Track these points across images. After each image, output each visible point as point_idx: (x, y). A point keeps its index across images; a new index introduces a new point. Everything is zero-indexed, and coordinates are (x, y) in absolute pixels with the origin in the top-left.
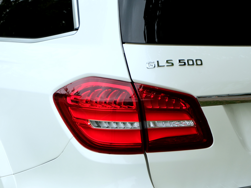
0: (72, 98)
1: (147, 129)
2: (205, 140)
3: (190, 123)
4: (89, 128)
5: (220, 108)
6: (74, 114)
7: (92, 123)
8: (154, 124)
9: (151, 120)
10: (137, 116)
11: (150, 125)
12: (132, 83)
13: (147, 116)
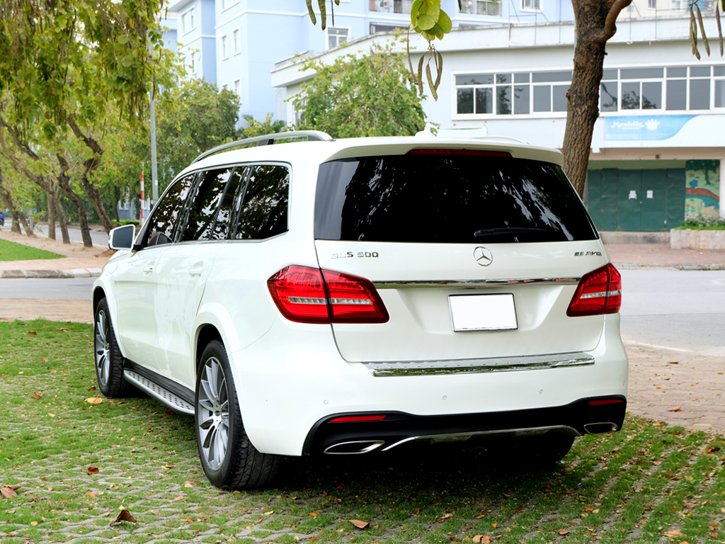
0: (280, 282)
1: (332, 305)
2: (383, 317)
3: (368, 302)
4: (289, 303)
5: (394, 291)
6: (279, 293)
7: (291, 299)
8: (338, 301)
9: (335, 297)
10: (323, 294)
11: (334, 302)
12: (320, 269)
13: (331, 294)
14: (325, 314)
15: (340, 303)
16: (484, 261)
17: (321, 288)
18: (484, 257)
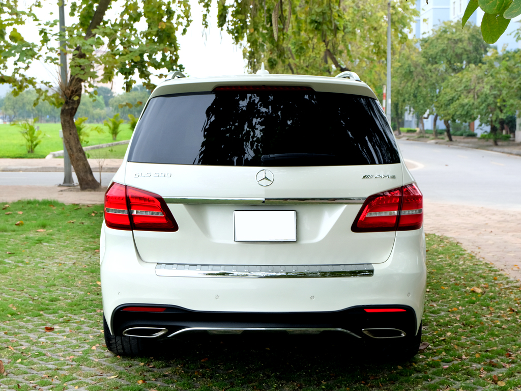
2: (173, 227)
3: (160, 214)
5: (181, 206)
9: (135, 209)
10: (126, 206)
11: (133, 213)
12: (125, 186)
13: (132, 207)
14: (128, 223)
15: (138, 214)
16: (265, 182)
17: (124, 202)
18: (266, 178)
